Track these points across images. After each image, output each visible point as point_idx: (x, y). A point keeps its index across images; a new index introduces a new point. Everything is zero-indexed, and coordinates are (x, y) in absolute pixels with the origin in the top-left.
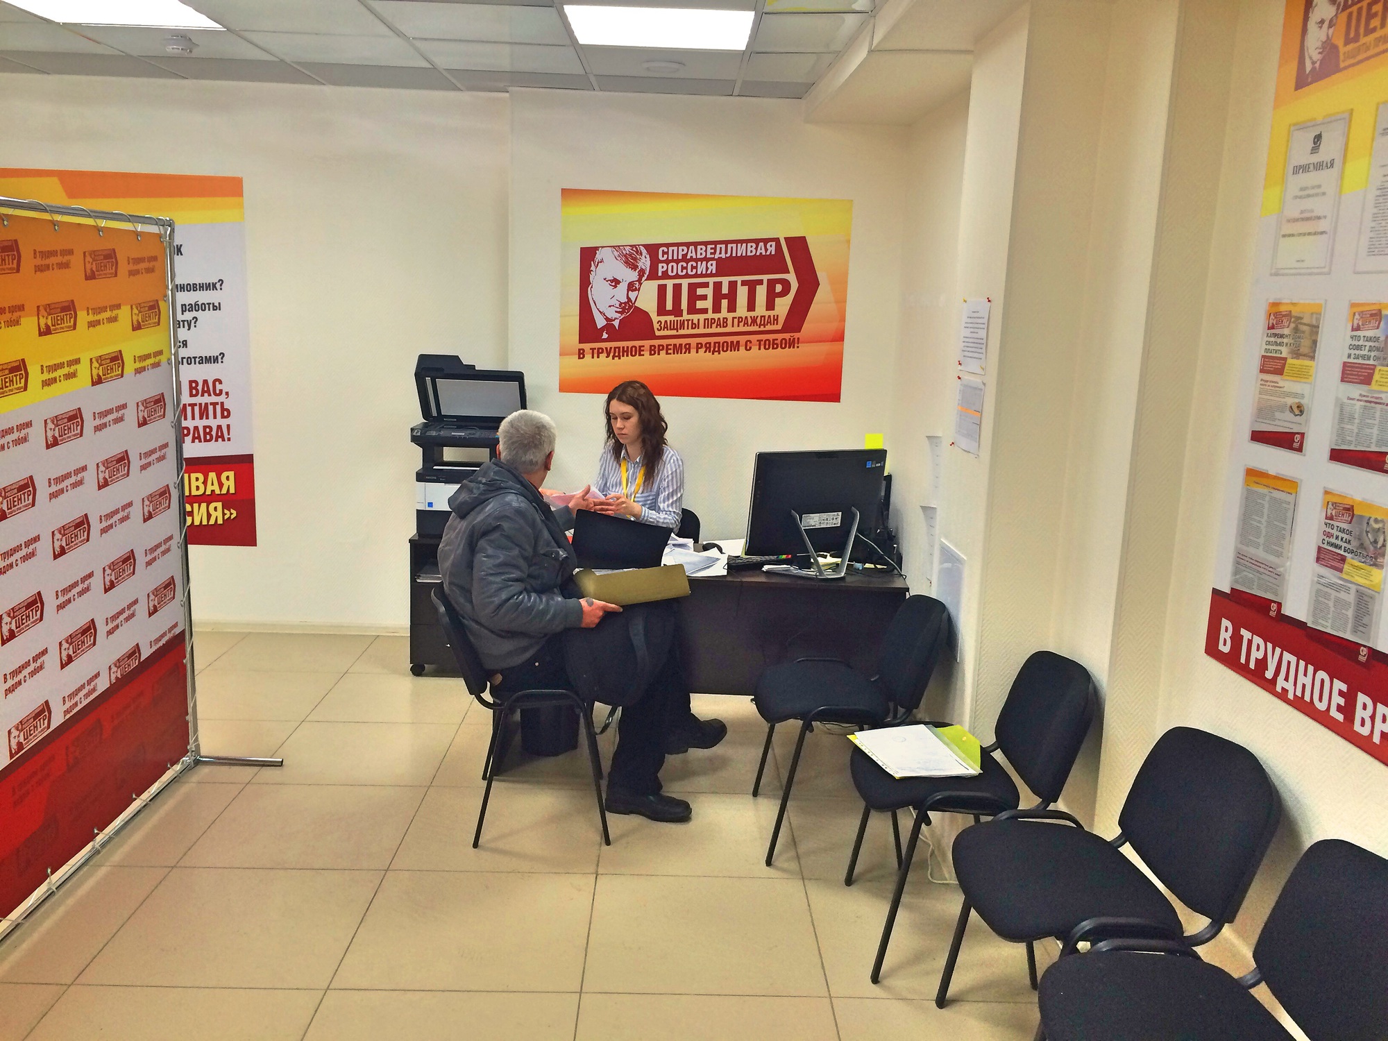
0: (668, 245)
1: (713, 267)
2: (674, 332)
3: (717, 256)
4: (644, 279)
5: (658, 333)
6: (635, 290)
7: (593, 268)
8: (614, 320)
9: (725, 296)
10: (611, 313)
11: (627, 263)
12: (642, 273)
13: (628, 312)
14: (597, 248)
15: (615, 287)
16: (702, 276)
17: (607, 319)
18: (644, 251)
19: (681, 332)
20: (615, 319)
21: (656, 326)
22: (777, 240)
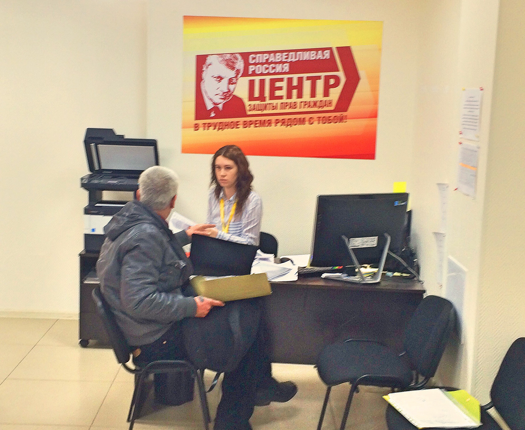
0: (256, 53)
1: (286, 68)
2: (259, 112)
3: (289, 60)
4: (240, 75)
5: (249, 113)
6: (233, 84)
7: (204, 69)
8: (218, 104)
9: (295, 88)
10: (217, 100)
11: (227, 65)
12: (238, 71)
13: (228, 99)
14: (207, 56)
15: (220, 81)
16: (279, 74)
17: (214, 104)
18: (239, 57)
19: (265, 112)
20: (220, 103)
21: (248, 108)
22: (330, 49)
